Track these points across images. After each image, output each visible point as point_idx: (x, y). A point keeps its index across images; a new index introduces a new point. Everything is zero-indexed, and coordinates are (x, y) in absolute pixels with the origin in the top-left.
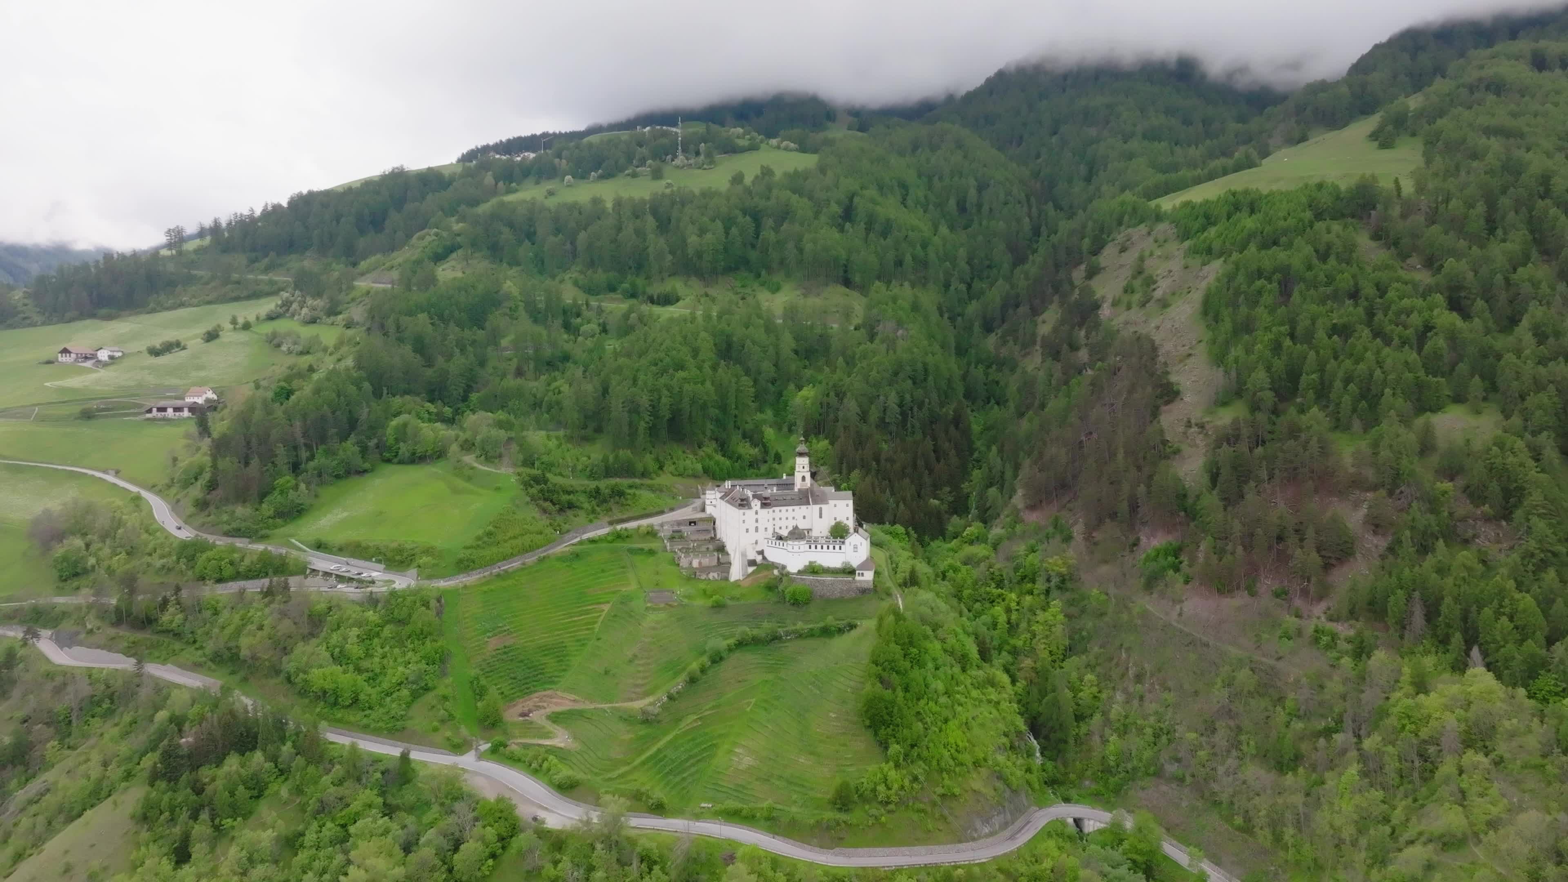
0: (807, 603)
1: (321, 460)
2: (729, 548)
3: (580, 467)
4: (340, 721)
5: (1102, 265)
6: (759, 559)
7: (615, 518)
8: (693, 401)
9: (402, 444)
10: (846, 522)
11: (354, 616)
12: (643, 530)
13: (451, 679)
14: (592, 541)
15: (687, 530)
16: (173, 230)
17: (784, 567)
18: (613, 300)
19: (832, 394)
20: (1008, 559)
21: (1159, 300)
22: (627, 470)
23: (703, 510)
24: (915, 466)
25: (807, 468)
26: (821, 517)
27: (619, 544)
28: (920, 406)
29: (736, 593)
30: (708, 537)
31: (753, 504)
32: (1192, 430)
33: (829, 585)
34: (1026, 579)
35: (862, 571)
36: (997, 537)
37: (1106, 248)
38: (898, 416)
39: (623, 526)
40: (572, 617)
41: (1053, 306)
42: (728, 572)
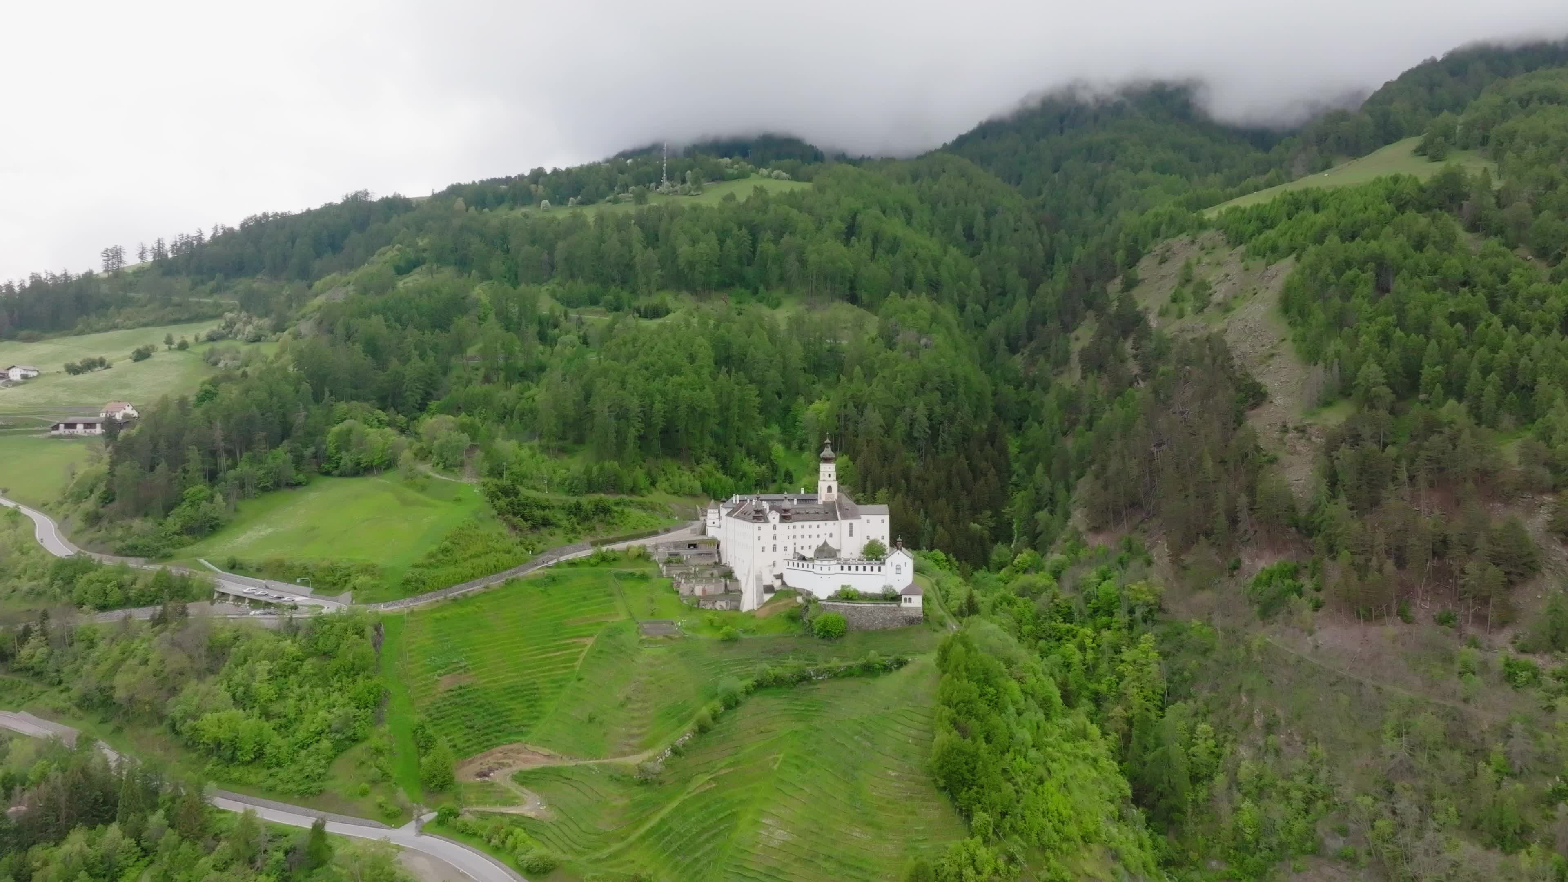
0: (842, 634)
1: (244, 468)
2: (737, 574)
3: (557, 480)
4: (238, 782)
5: (1140, 277)
6: (777, 584)
7: (599, 538)
8: (692, 409)
9: (344, 453)
10: (881, 541)
11: (266, 646)
12: (634, 552)
13: (388, 727)
14: (572, 564)
15: (684, 553)
16: (111, 251)
17: (809, 594)
18: (596, 313)
19: (851, 404)
20: (1075, 588)
21: (1219, 304)
22: (614, 485)
23: (704, 532)
24: (950, 486)
25: (833, 477)
26: (851, 534)
27: (604, 568)
28: (952, 420)
29: (751, 624)
30: (711, 562)
31: (770, 517)
32: (1291, 435)
33: (868, 613)
34: (1101, 612)
35: (908, 597)
36: (1056, 564)
37: (1142, 260)
38: (927, 430)
39: (611, 547)
40: (548, 652)
41: (1087, 321)
42: (739, 601)
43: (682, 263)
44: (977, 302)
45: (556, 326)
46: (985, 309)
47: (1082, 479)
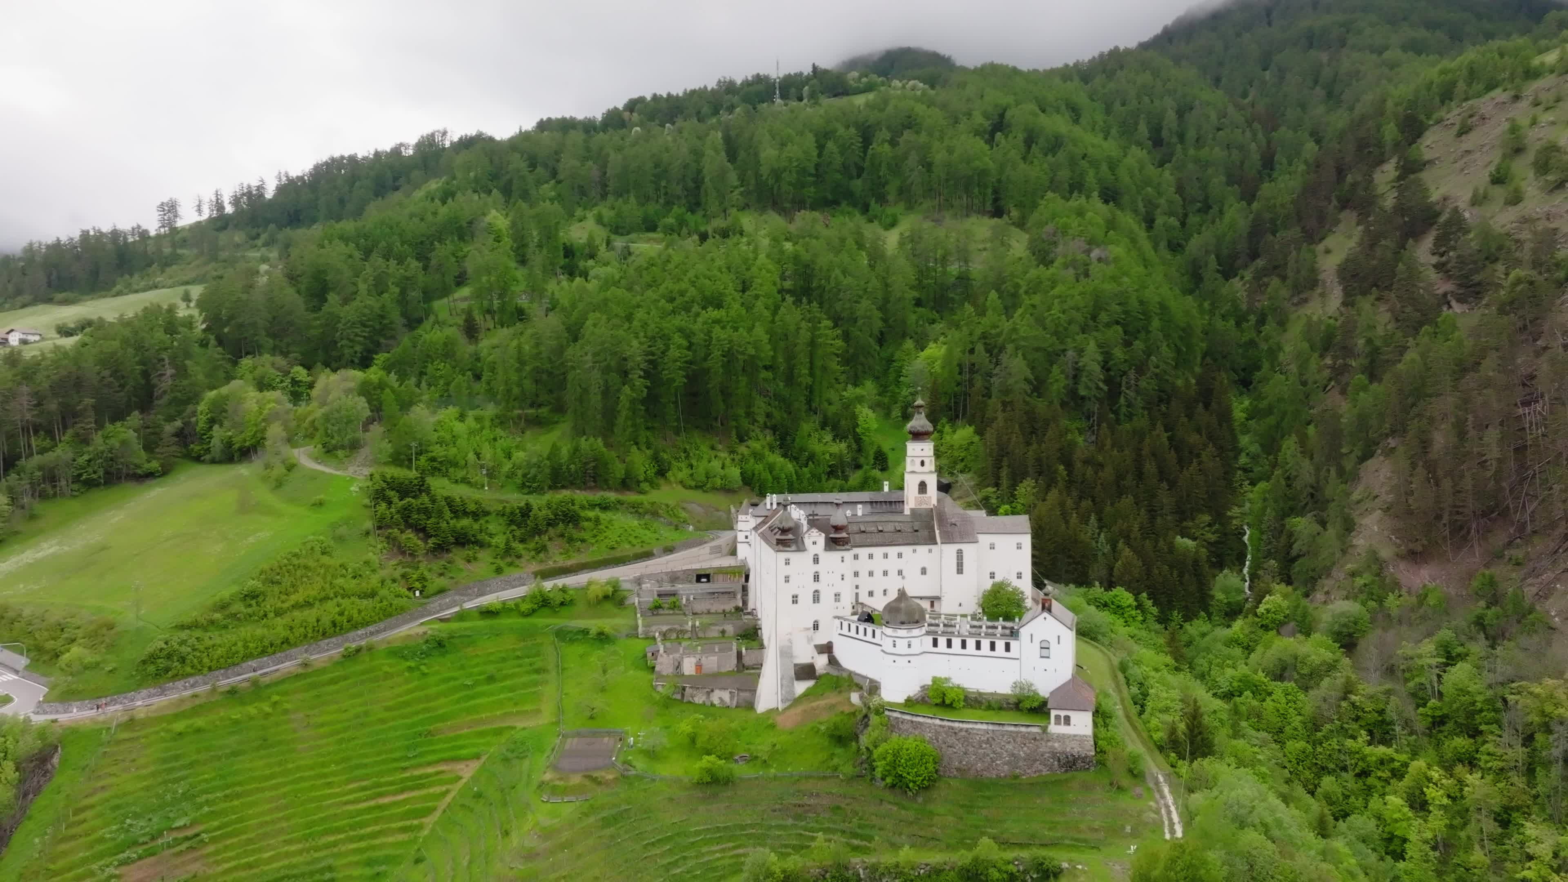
0: (928, 786)
1: (59, 451)
2: (766, 633)
3: (506, 469)
5: (1427, 156)
6: (821, 662)
7: (551, 564)
8: (729, 356)
9: (216, 429)
10: (1016, 583)
12: (596, 591)
14: (488, 613)
15: (687, 591)
16: (167, 204)
17: (875, 688)
18: (650, 240)
19: (980, 348)
20: (1390, 671)
22: (593, 476)
23: (733, 552)
24: (1140, 475)
25: (931, 465)
26: (960, 570)
27: (539, 621)
28: (1141, 370)
30: (729, 606)
31: (808, 541)
33: (980, 743)
34: (1450, 726)
35: (1063, 713)
36: (1343, 620)
37: (1427, 134)
38: (1101, 385)
39: (561, 582)
40: (381, 795)
41: (1341, 227)
42: (753, 691)
43: (765, 171)
44: (1170, 214)
45: (592, 256)
46: (1183, 224)
47: (1369, 462)
